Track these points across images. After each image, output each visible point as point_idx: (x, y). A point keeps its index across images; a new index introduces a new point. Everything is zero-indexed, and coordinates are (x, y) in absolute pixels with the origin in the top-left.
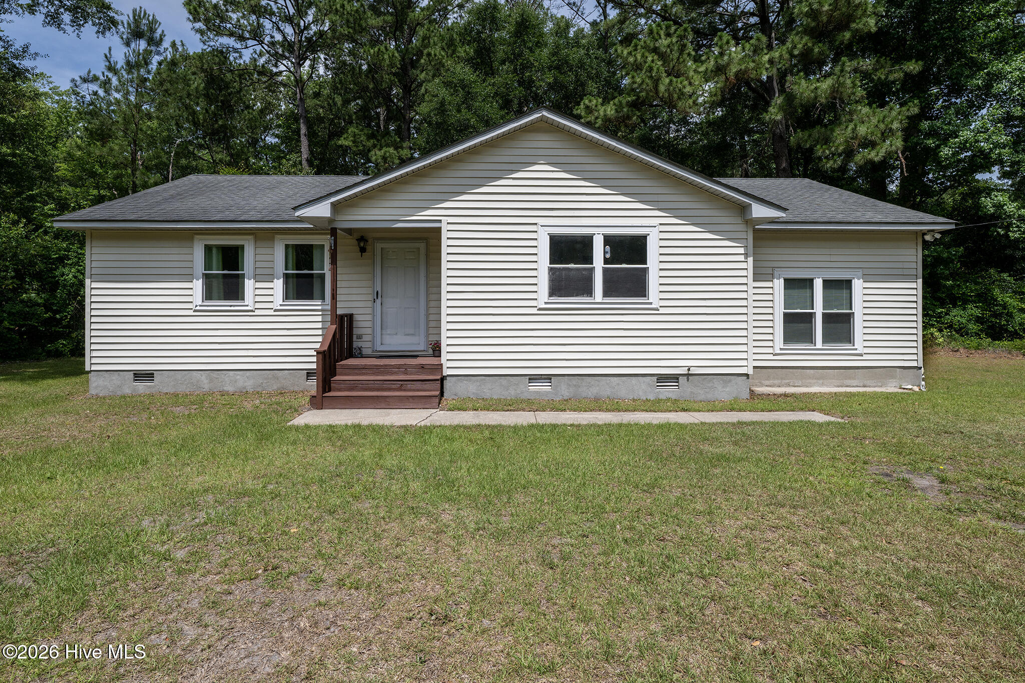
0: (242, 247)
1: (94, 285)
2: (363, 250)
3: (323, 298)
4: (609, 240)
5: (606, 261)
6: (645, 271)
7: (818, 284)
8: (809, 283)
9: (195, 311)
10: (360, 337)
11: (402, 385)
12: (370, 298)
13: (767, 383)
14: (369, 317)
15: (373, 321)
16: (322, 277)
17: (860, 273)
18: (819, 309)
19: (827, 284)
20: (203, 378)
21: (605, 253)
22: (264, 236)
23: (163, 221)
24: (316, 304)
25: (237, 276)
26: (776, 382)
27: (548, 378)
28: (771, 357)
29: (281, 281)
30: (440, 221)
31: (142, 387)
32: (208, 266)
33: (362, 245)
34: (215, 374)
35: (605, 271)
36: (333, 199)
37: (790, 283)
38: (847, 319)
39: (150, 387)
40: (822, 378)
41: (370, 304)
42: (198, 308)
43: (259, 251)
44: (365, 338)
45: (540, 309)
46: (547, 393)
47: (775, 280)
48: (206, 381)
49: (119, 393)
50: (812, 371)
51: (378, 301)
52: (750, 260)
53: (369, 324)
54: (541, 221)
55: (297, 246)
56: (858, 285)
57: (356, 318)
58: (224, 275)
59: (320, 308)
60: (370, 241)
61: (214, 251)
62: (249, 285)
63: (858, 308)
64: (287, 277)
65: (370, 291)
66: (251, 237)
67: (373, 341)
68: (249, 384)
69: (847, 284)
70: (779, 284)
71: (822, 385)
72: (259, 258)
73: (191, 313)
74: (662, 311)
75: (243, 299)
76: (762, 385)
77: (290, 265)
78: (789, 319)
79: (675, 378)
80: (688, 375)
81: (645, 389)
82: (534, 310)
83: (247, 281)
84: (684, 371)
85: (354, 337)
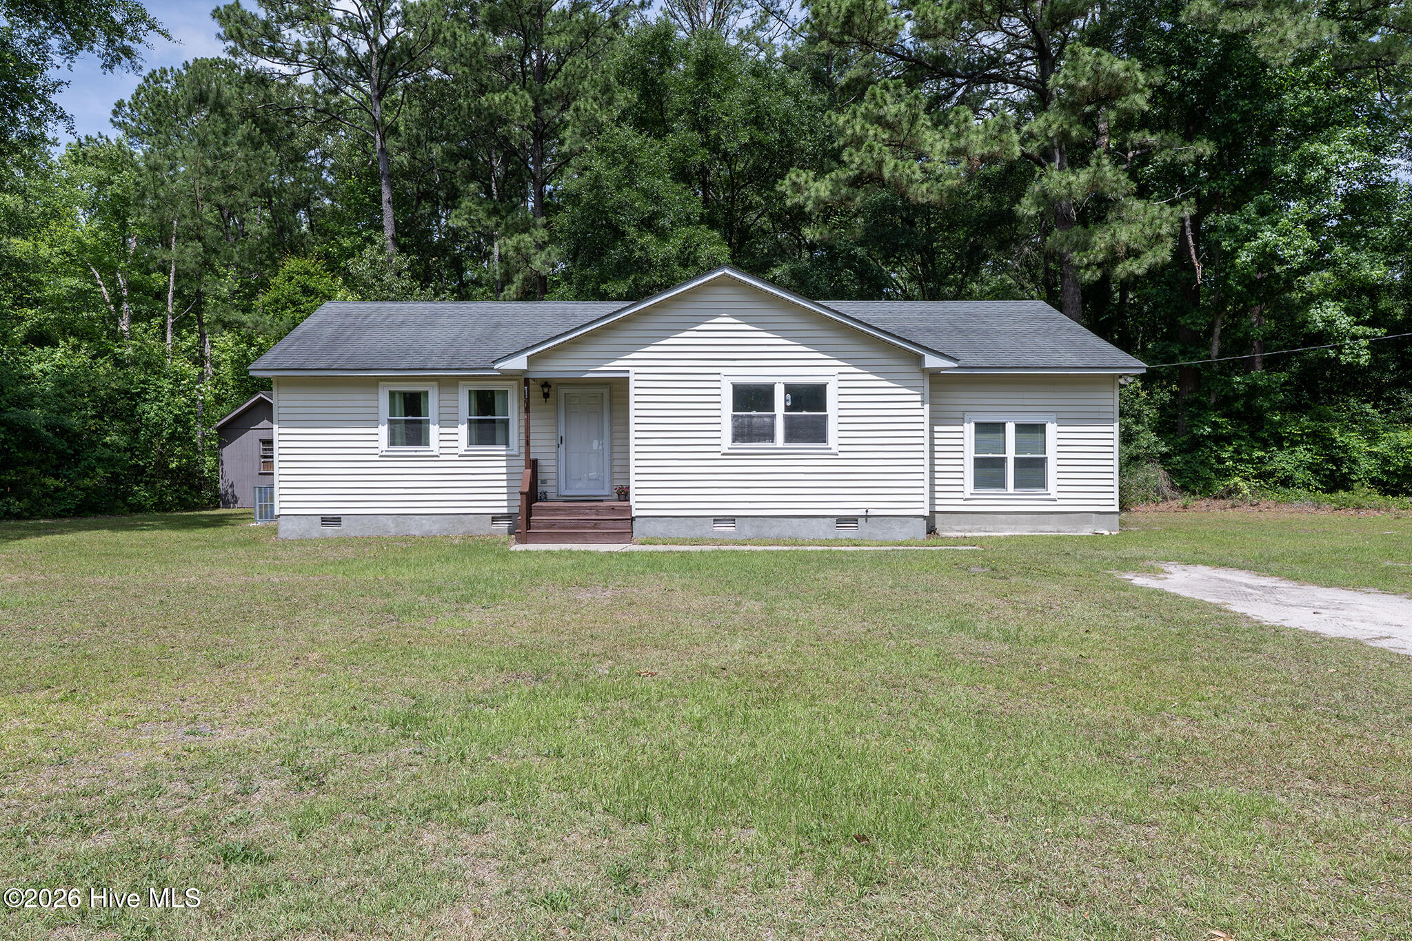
0: (426, 393)
1: (282, 431)
2: (546, 396)
3: (507, 444)
4: (789, 389)
5: (787, 409)
6: (825, 417)
7: (1010, 428)
8: (1000, 428)
9: (381, 456)
10: (544, 482)
11: (596, 524)
12: (554, 442)
13: (958, 528)
14: (553, 463)
15: (557, 466)
16: (506, 422)
17: (1054, 417)
18: (1011, 454)
19: (1020, 428)
20: (390, 522)
21: (786, 401)
22: (448, 383)
24: (500, 449)
25: (420, 422)
26: (967, 527)
27: (732, 519)
28: (962, 502)
29: (466, 426)
30: (628, 371)
31: (330, 530)
32: (392, 413)
33: (546, 390)
34: (401, 519)
35: (786, 418)
36: (529, 353)
37: (981, 428)
38: (1041, 463)
39: (337, 531)
40: (1016, 523)
41: (554, 449)
42: (384, 453)
43: (444, 396)
44: (549, 482)
45: (723, 454)
46: (731, 533)
47: (965, 424)
48: (392, 525)
49: (308, 536)
50: (1004, 516)
51: (562, 447)
52: (927, 407)
53: (553, 469)
54: (724, 371)
56: (1051, 429)
57: (540, 462)
58: (406, 420)
59: (504, 453)
60: (553, 387)
61: (397, 396)
62: (434, 431)
63: (1051, 453)
64: (470, 421)
65: (554, 436)
66: (435, 385)
67: (557, 486)
68: (434, 528)
69: (1040, 428)
70: (969, 428)
71: (1015, 530)
72: (443, 404)
73: (377, 458)
74: (841, 455)
75: (427, 444)
76: (952, 530)
77: (473, 413)
78: (979, 463)
79: (854, 519)
80: (867, 517)
81: (825, 530)
82: (718, 456)
83: (431, 427)
84: (863, 513)
85: (539, 482)
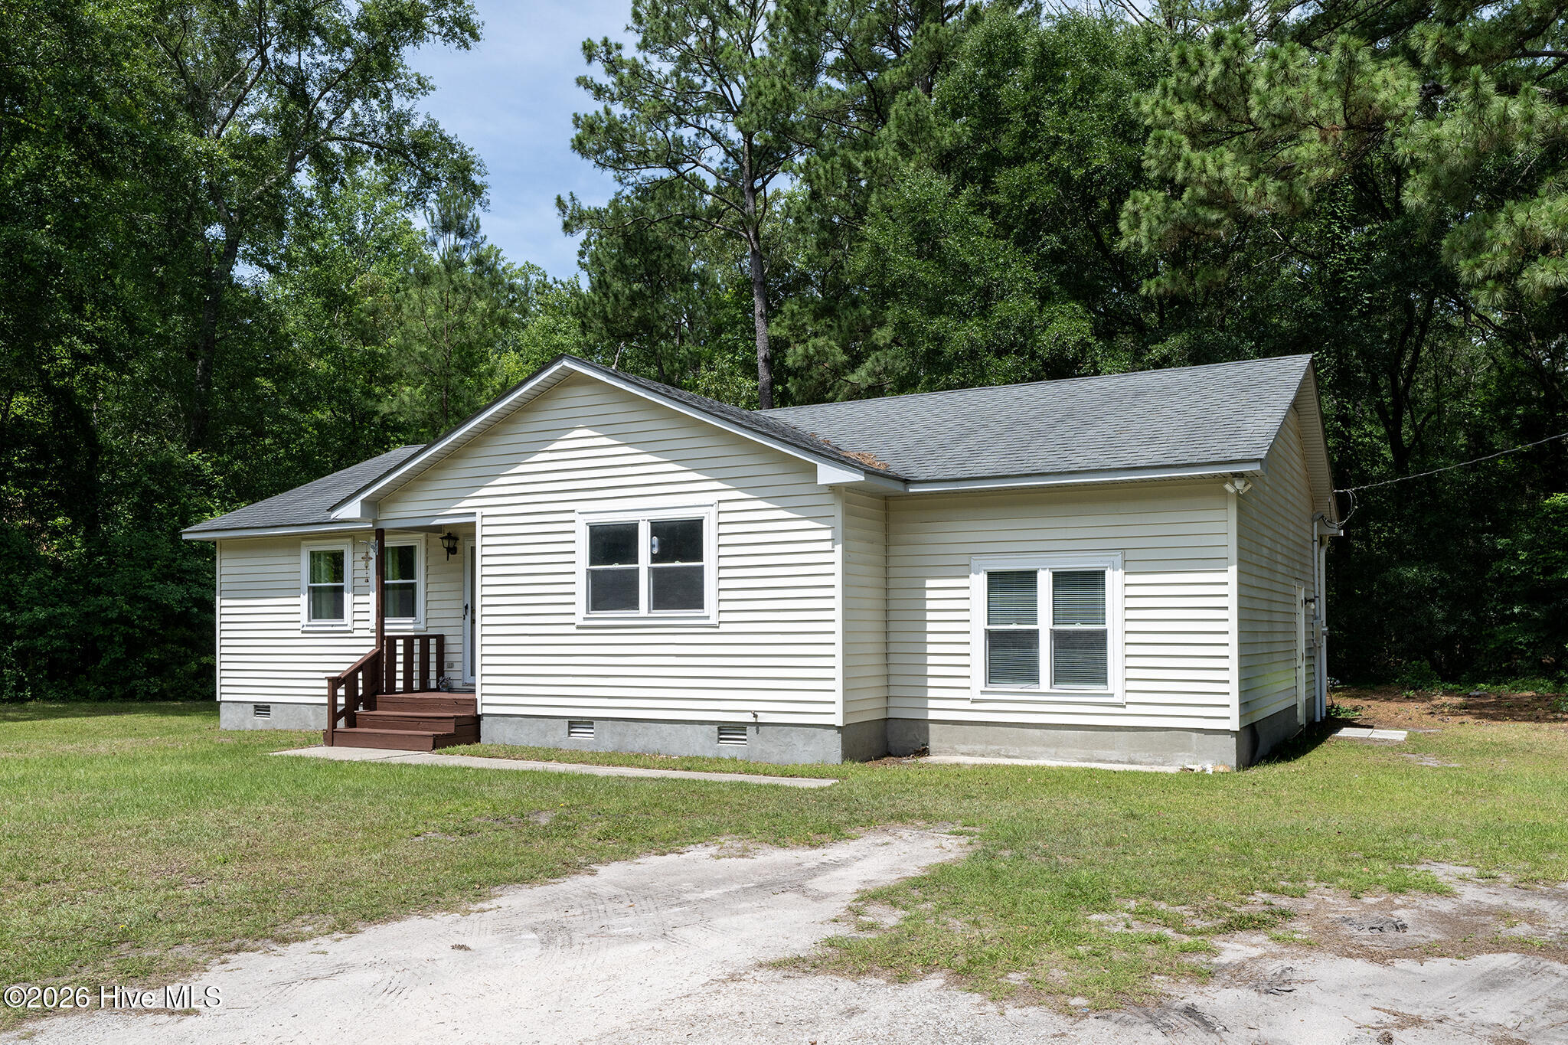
0: (344, 553)
1: (225, 602)
2: (452, 551)
3: (415, 614)
4: (657, 528)
5: (655, 559)
6: (700, 570)
7: (1045, 582)
8: (1028, 579)
9: (303, 632)
10: (451, 665)
12: (461, 613)
13: (964, 748)
14: (460, 640)
15: (464, 645)
16: (415, 587)
17: (1118, 558)
18: (1044, 623)
19: (1061, 579)
21: (652, 546)
22: (360, 539)
23: (293, 525)
24: (410, 622)
26: (979, 748)
27: (591, 722)
28: (967, 705)
29: (374, 593)
30: (474, 514)
31: (260, 722)
33: (449, 544)
35: (656, 574)
36: (364, 496)
37: (997, 581)
38: (1099, 640)
39: (266, 722)
40: (1057, 744)
41: (460, 622)
42: (305, 629)
43: (356, 556)
44: (457, 667)
45: (579, 627)
46: (591, 741)
47: (972, 575)
48: (312, 718)
49: (242, 729)
50: (1037, 732)
51: (468, 618)
53: (459, 648)
54: (579, 507)
55: (400, 548)
56: (1115, 581)
57: (448, 640)
58: (330, 587)
59: (411, 627)
60: (461, 538)
61: (317, 558)
62: (348, 599)
63: (1114, 623)
65: (461, 604)
66: (349, 540)
67: (463, 671)
69: (1094, 579)
70: (978, 583)
71: (1056, 756)
72: (355, 565)
73: (298, 634)
74: (721, 628)
75: (342, 616)
76: (955, 753)
78: (996, 640)
79: (739, 728)
80: (758, 725)
81: (703, 743)
82: (572, 629)
83: (345, 594)
84: (749, 718)
85: (446, 665)
